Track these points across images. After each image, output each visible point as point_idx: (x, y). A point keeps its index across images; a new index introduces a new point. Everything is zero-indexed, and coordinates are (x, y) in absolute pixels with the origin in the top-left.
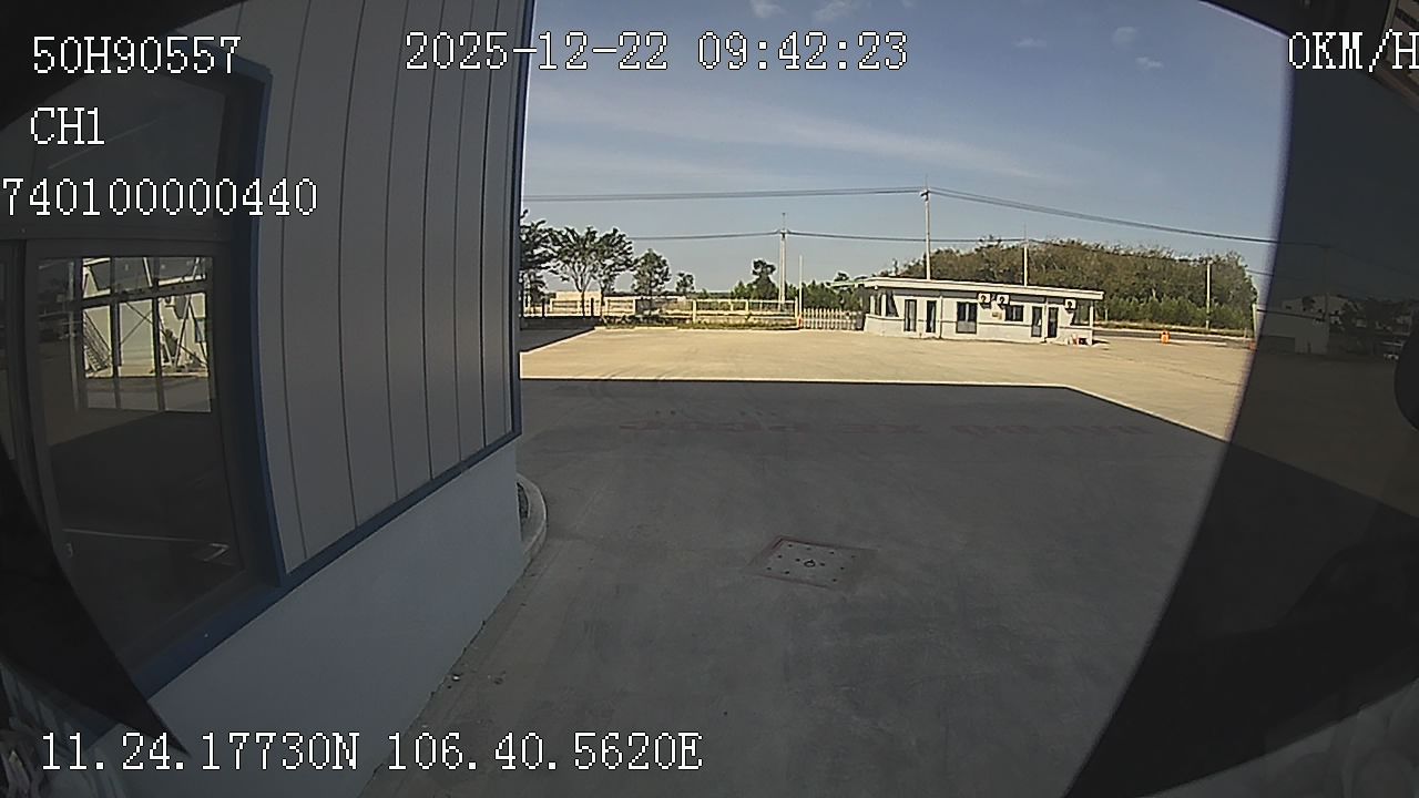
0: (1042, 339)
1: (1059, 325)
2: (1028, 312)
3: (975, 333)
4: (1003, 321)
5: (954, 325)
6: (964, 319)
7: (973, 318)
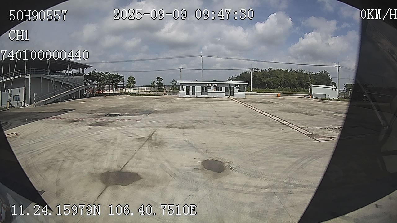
0: (229, 96)
1: (234, 92)
2: (224, 88)
3: (207, 95)
4: (216, 91)
5: (201, 93)
6: (204, 91)
7: (207, 91)
